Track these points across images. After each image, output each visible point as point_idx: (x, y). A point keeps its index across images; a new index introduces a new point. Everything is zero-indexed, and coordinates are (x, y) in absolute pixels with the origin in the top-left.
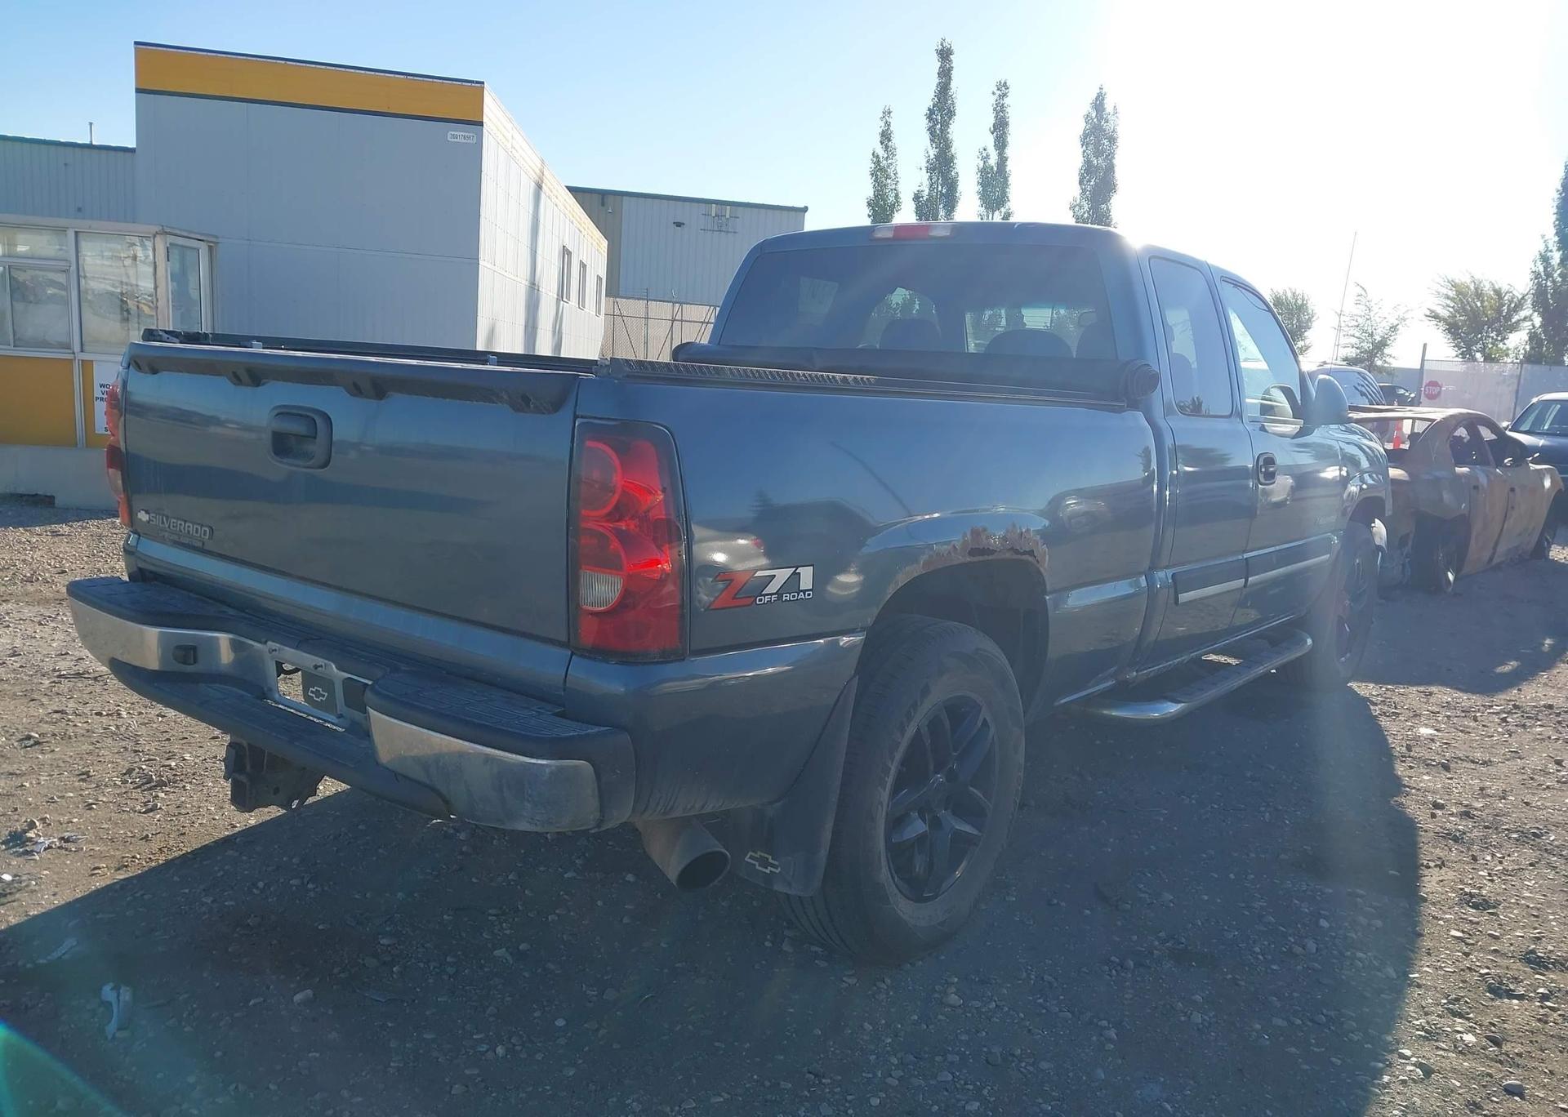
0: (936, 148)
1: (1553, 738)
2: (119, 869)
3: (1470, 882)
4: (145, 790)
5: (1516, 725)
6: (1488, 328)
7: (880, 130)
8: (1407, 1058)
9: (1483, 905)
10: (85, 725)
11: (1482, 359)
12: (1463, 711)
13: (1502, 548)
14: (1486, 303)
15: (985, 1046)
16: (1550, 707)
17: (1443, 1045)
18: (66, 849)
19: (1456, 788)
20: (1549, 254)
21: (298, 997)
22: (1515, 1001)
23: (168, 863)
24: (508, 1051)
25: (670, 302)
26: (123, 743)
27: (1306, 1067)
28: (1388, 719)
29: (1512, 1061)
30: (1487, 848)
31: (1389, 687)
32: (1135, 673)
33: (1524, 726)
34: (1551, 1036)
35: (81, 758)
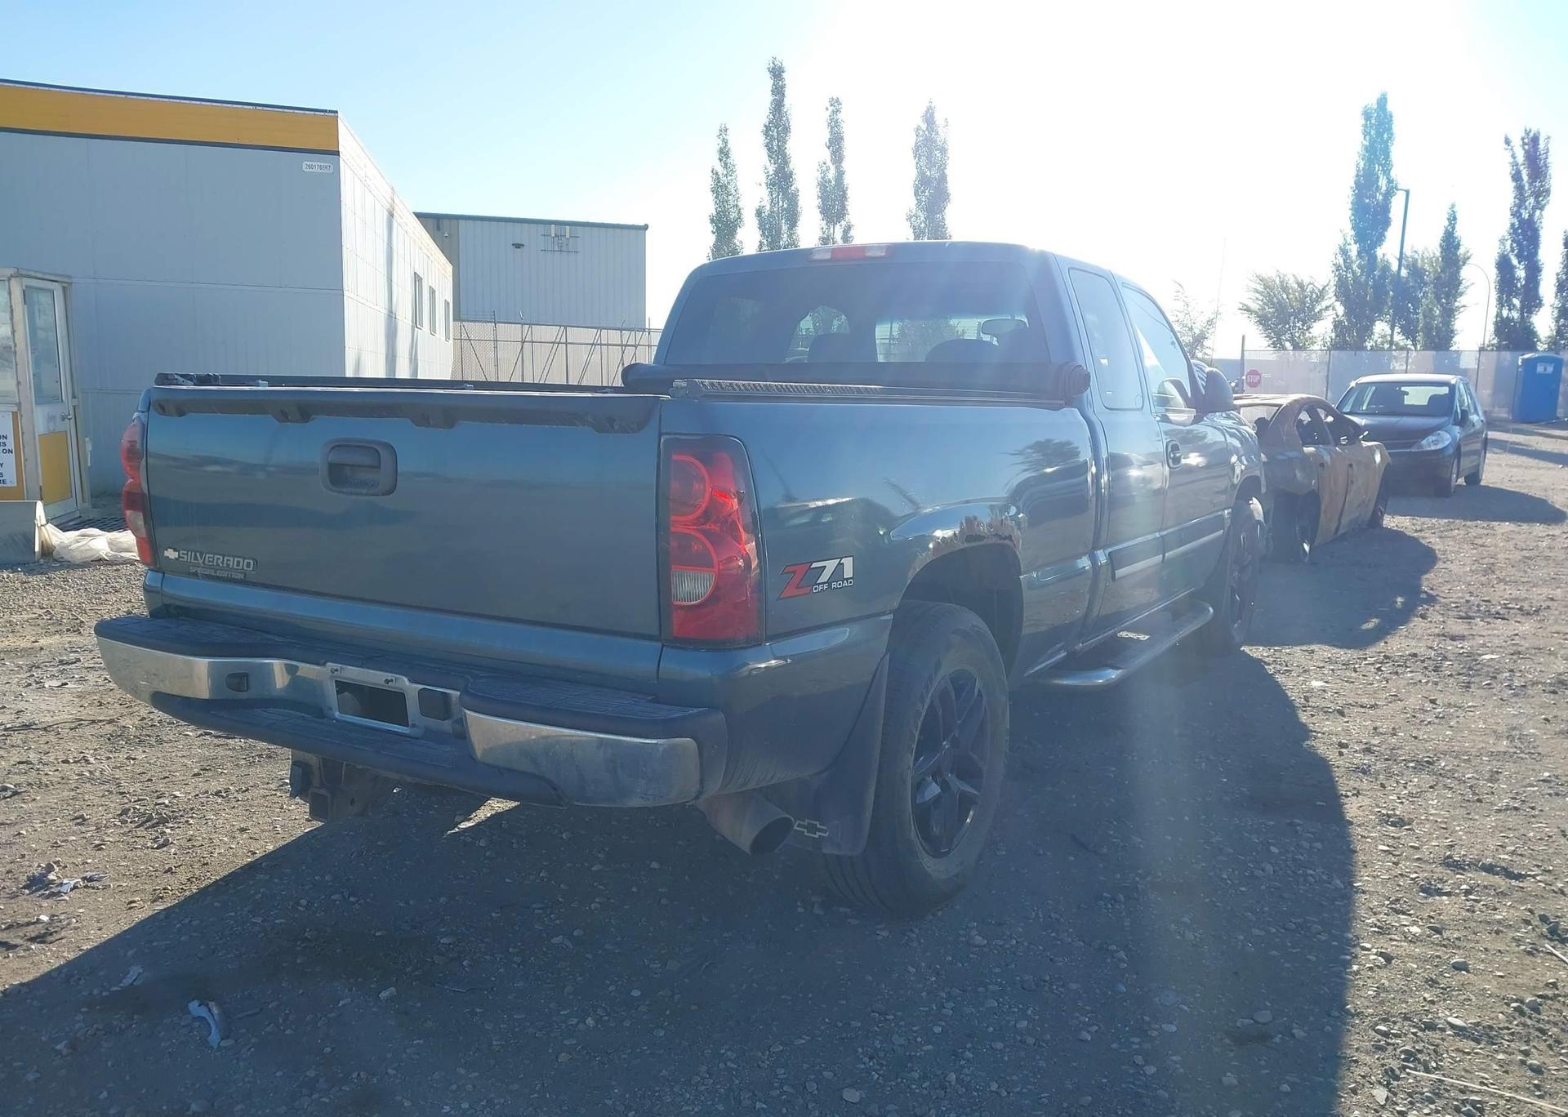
0: (775, 164)
1: (1423, 681)
2: (155, 901)
3: (1384, 805)
4: (148, 828)
5: (1390, 673)
6: (1295, 318)
7: (719, 147)
8: (1369, 950)
9: (1400, 823)
10: (56, 773)
11: (1291, 348)
12: (1344, 665)
13: (1345, 521)
14: (1291, 296)
15: (1018, 976)
16: (1415, 655)
17: (1396, 937)
18: (93, 888)
19: (1354, 729)
20: (1348, 247)
21: (384, 995)
22: (1445, 898)
23: (203, 892)
24: (597, 1021)
25: (519, 323)
26: (106, 787)
27: (1287, 965)
28: (1283, 676)
29: (1454, 945)
30: (1391, 776)
31: (1276, 648)
32: (1081, 645)
33: (1397, 673)
34: (1480, 922)
35: (69, 805)
